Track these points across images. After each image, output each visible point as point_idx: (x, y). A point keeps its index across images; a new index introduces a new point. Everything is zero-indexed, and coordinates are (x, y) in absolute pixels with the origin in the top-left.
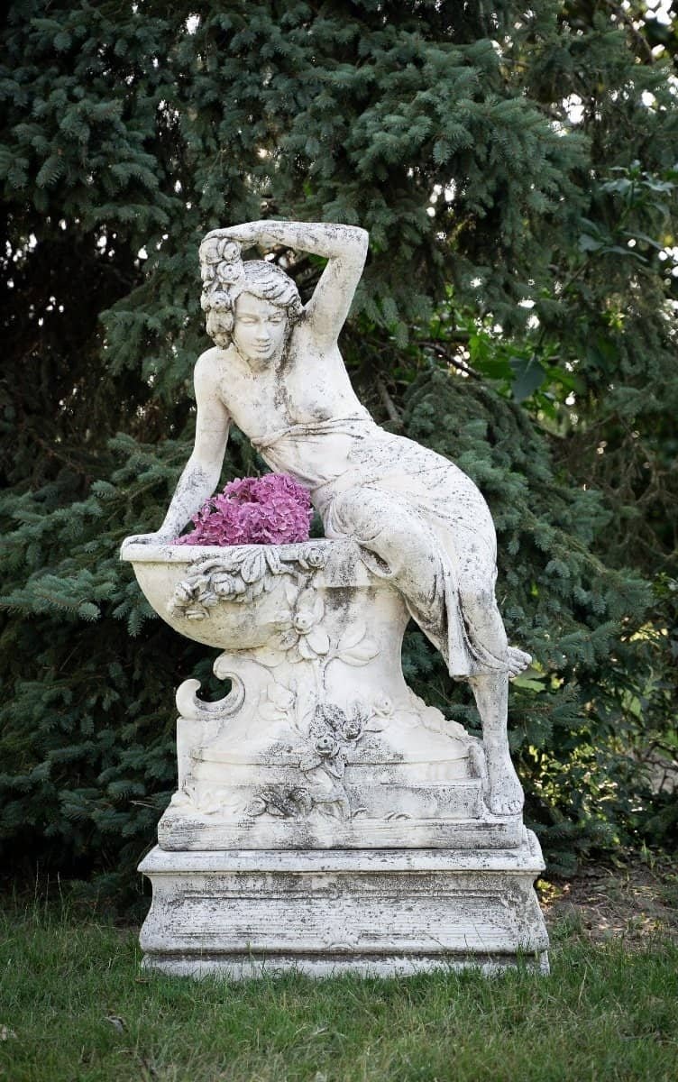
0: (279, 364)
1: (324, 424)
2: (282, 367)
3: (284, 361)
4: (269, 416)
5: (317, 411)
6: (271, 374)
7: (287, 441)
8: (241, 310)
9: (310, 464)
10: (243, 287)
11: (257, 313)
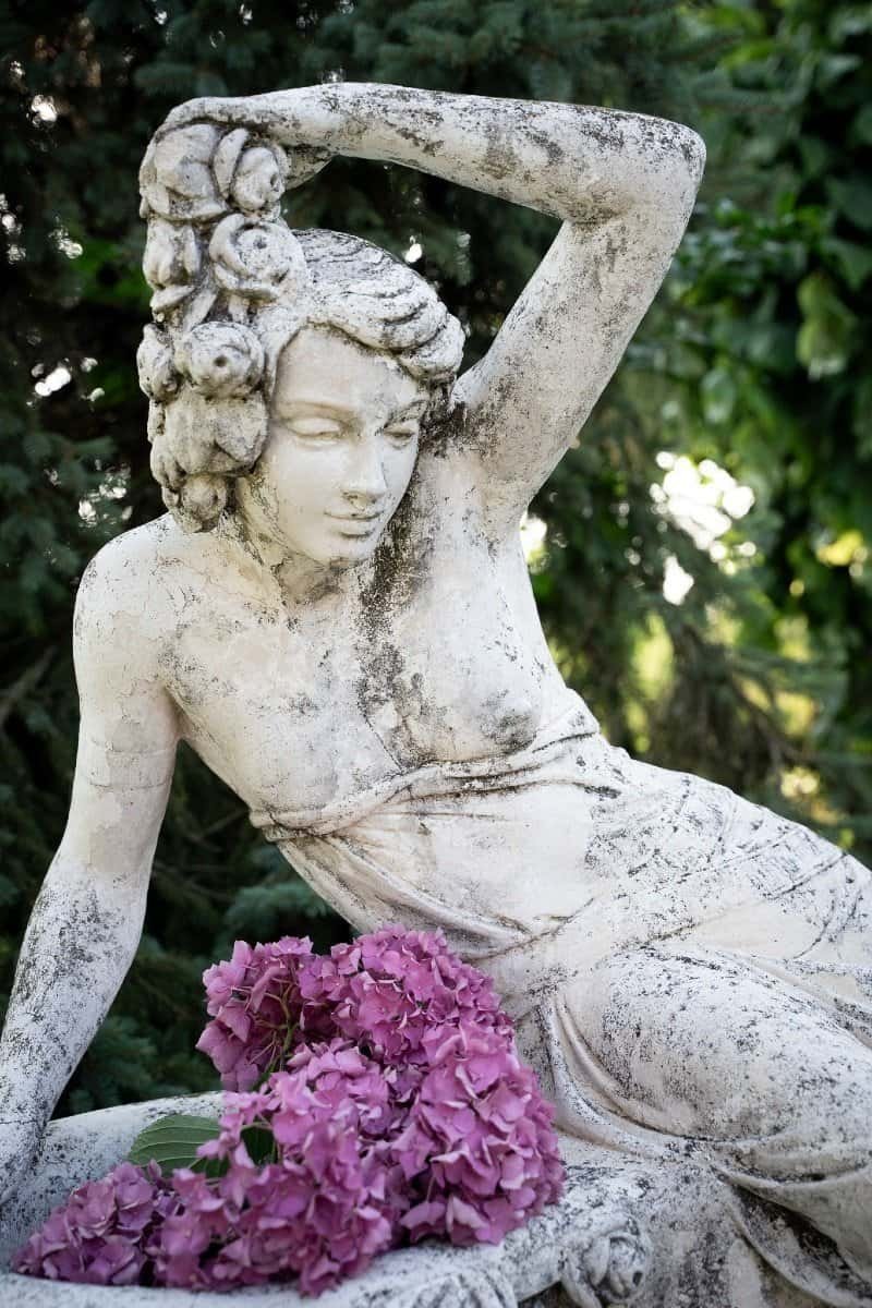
0: (369, 576)
1: (518, 760)
2: (382, 584)
3: (388, 564)
4: (343, 743)
5: (505, 723)
6: (347, 608)
7: (395, 817)
8: (299, 391)
9: (472, 887)
10: (308, 308)
11: (354, 401)
